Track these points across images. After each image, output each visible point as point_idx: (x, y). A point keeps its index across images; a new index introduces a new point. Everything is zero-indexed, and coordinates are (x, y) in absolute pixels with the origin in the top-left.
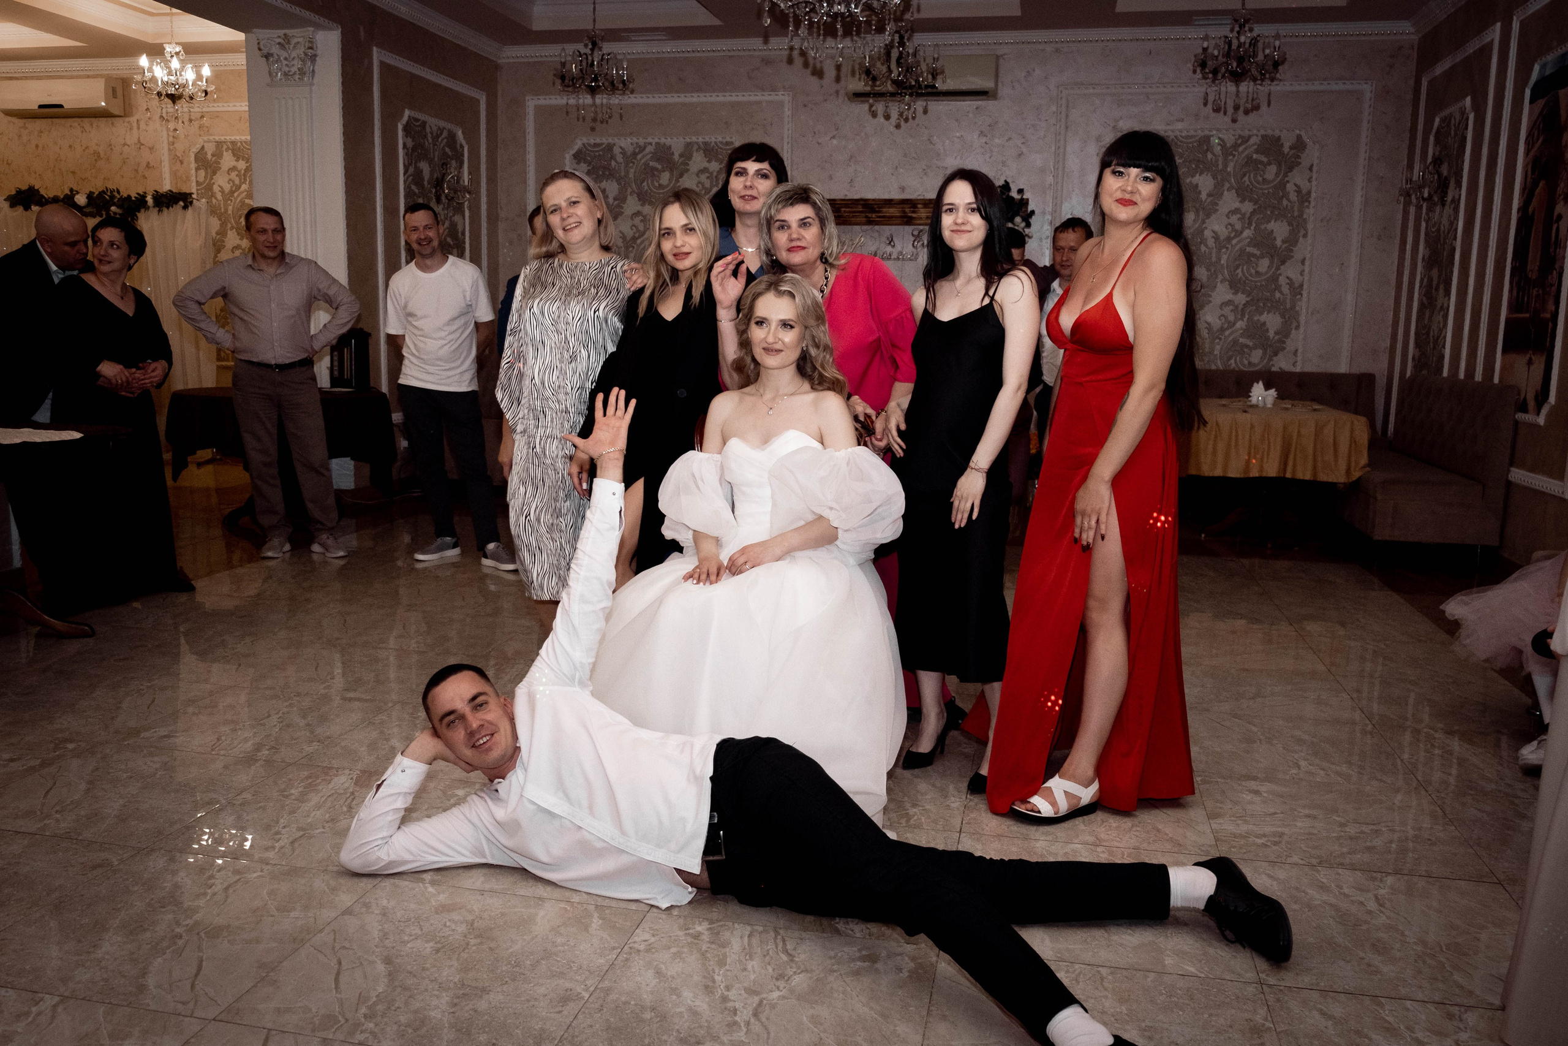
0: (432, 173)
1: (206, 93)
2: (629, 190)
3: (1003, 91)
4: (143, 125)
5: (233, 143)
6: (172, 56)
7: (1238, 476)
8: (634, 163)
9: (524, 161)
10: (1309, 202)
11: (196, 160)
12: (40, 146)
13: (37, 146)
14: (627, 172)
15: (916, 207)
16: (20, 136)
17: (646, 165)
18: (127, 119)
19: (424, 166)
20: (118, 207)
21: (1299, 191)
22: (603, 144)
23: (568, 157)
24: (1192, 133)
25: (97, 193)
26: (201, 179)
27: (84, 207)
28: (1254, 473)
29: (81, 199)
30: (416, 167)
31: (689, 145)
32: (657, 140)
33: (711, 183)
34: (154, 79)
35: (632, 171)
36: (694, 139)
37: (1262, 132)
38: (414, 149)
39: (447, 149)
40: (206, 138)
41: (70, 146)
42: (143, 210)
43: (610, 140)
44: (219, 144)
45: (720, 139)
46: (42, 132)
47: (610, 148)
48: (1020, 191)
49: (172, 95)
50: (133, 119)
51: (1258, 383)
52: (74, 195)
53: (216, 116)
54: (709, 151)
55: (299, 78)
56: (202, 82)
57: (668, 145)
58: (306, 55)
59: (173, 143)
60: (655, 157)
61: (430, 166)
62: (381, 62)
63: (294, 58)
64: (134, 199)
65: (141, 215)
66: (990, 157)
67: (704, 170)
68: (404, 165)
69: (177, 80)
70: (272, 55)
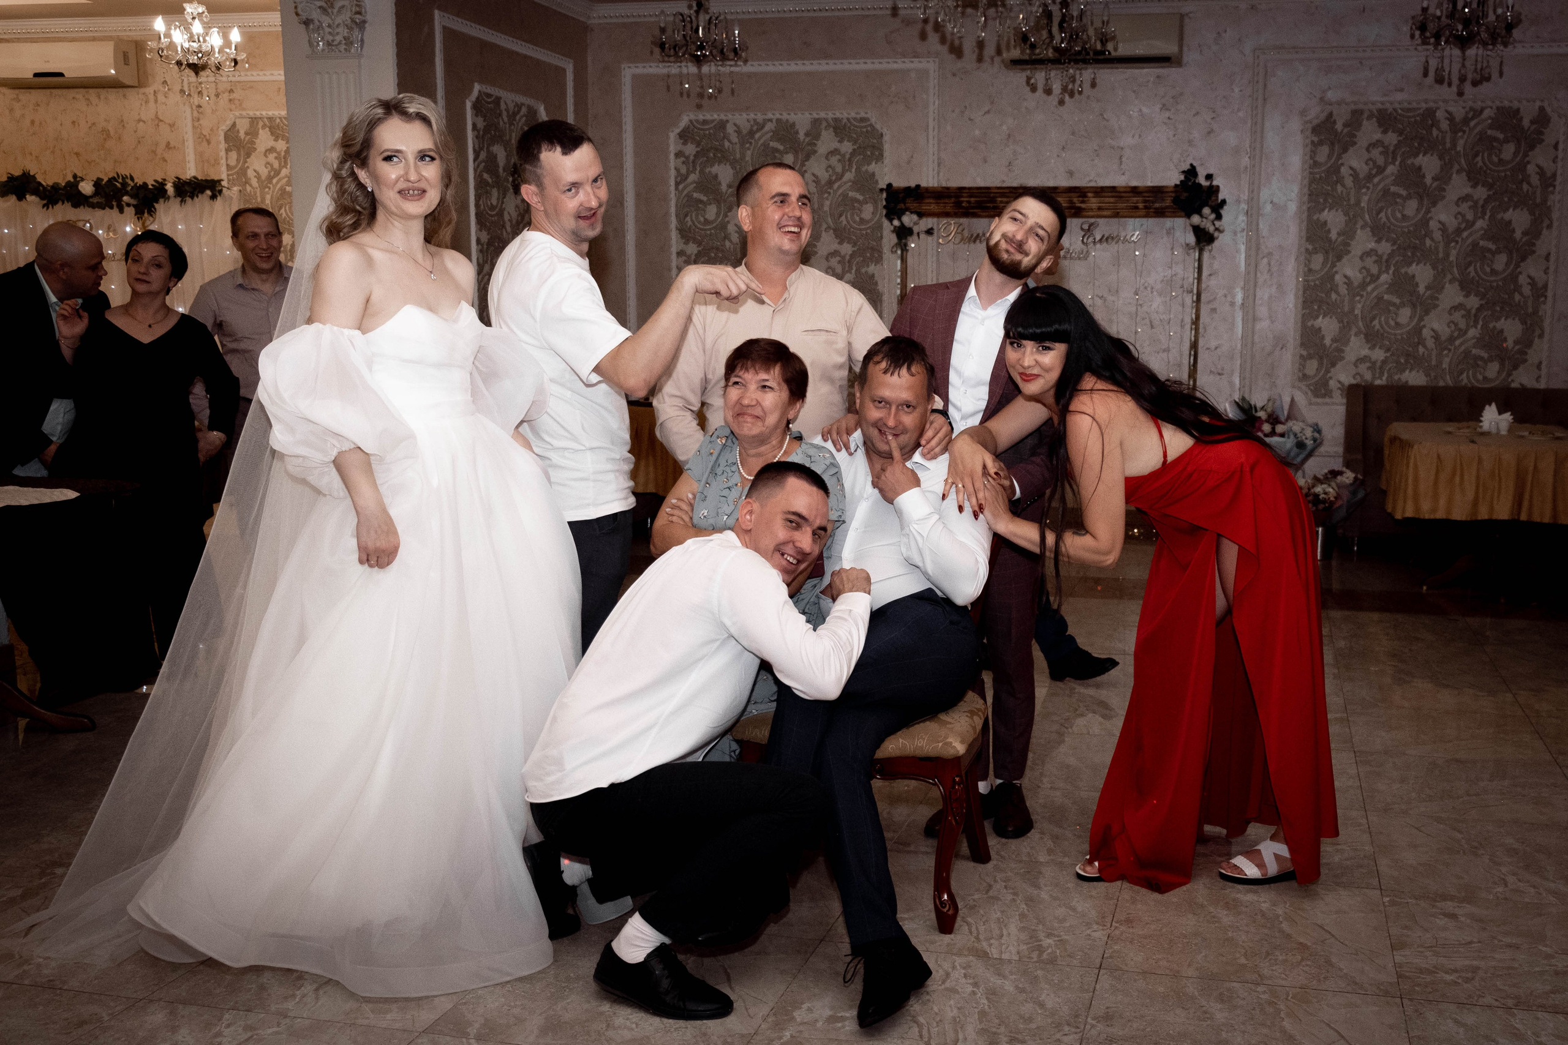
0: (508, 158)
1: (236, 62)
3: (1189, 56)
4: (161, 97)
5: (270, 119)
6: (194, 18)
7: (1464, 518)
8: (751, 143)
9: (620, 141)
10: (1554, 187)
11: (227, 138)
12: (37, 123)
13: (33, 122)
14: (743, 155)
15: (1086, 197)
16: (11, 110)
17: (766, 145)
18: (142, 90)
20: (132, 197)
21: (1541, 172)
22: (715, 120)
23: (673, 136)
24: (1414, 105)
25: (106, 179)
26: (233, 163)
27: (91, 197)
28: (1483, 514)
29: (87, 188)
30: (488, 151)
31: (816, 122)
32: (778, 116)
33: (844, 167)
34: (172, 46)
35: (749, 153)
36: (822, 115)
37: (1498, 103)
38: (487, 129)
40: (237, 114)
41: (73, 122)
42: (161, 201)
43: (723, 117)
44: (254, 120)
45: (853, 115)
46: (38, 105)
47: (722, 125)
48: (1209, 177)
49: (194, 64)
50: (149, 90)
51: (1490, 405)
52: (78, 182)
53: (250, 86)
54: (840, 129)
55: (346, 49)
56: (231, 49)
57: (791, 121)
58: (353, 21)
59: (198, 120)
60: (777, 135)
61: (506, 151)
62: (444, 28)
63: (338, 25)
64: (150, 187)
65: (160, 206)
66: (1174, 135)
67: (834, 152)
68: (474, 150)
69: (200, 46)
70: (312, 21)
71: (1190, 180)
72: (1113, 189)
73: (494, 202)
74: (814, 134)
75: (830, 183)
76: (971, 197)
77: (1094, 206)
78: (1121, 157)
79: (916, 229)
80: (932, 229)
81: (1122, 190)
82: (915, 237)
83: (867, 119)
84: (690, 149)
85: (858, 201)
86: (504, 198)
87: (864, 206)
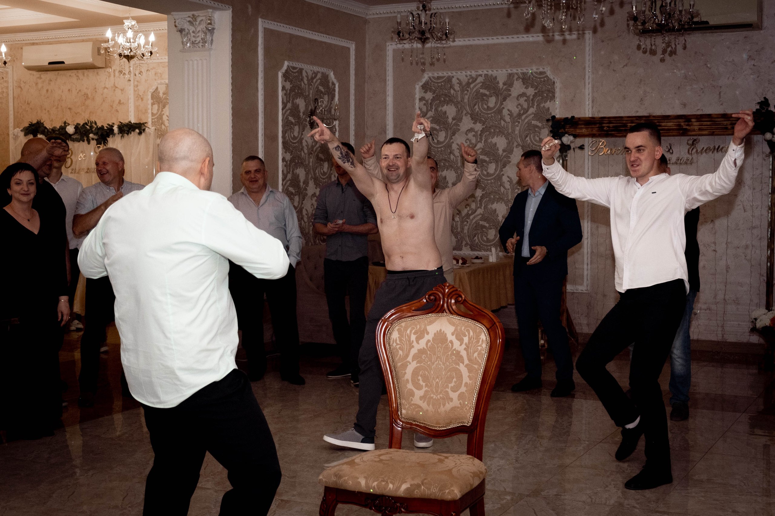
0: (307, 106)
1: (151, 53)
2: (464, 112)
3: (767, 23)
4: (118, 73)
6: (129, 28)
8: (468, 91)
9: (384, 92)
11: (152, 98)
12: (50, 90)
13: (47, 91)
14: (463, 99)
15: (690, 121)
16: (37, 84)
17: (477, 92)
18: (107, 70)
19: (301, 103)
20: (94, 134)
22: (445, 76)
23: (418, 87)
25: (82, 124)
26: (155, 111)
27: (73, 135)
29: (70, 130)
30: (293, 103)
31: (510, 76)
32: (485, 72)
33: (528, 105)
34: (116, 44)
35: (467, 97)
36: (515, 71)
38: (292, 90)
39: (321, 88)
40: (159, 82)
41: (69, 90)
42: (111, 136)
43: (450, 74)
45: (535, 70)
46: (51, 81)
47: (450, 79)
49: (128, 56)
50: (111, 70)
52: (66, 126)
54: (526, 80)
55: (202, 45)
56: (149, 45)
57: (494, 76)
58: (207, 29)
59: (137, 86)
60: (484, 85)
61: (305, 101)
62: (265, 29)
63: (199, 32)
64: (105, 128)
65: (110, 140)
66: (758, 77)
67: (523, 95)
68: (283, 103)
69: (131, 45)
70: (184, 29)
71: (764, 109)
72: (709, 116)
73: (296, 134)
74: (509, 84)
75: (519, 115)
76: (610, 122)
77: (696, 128)
78: (720, 94)
79: (572, 146)
80: (583, 145)
81: (715, 116)
82: (572, 151)
83: (545, 73)
84: (429, 96)
85: (537, 127)
86: (304, 131)
87: (542, 130)
